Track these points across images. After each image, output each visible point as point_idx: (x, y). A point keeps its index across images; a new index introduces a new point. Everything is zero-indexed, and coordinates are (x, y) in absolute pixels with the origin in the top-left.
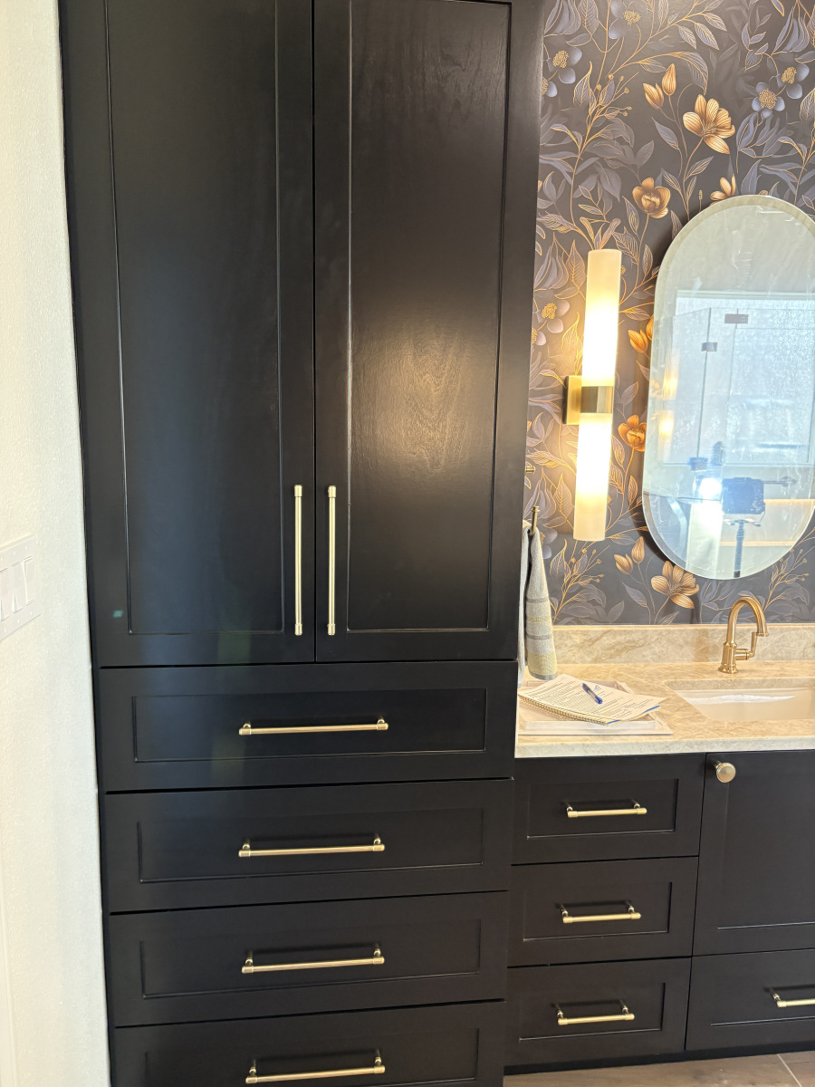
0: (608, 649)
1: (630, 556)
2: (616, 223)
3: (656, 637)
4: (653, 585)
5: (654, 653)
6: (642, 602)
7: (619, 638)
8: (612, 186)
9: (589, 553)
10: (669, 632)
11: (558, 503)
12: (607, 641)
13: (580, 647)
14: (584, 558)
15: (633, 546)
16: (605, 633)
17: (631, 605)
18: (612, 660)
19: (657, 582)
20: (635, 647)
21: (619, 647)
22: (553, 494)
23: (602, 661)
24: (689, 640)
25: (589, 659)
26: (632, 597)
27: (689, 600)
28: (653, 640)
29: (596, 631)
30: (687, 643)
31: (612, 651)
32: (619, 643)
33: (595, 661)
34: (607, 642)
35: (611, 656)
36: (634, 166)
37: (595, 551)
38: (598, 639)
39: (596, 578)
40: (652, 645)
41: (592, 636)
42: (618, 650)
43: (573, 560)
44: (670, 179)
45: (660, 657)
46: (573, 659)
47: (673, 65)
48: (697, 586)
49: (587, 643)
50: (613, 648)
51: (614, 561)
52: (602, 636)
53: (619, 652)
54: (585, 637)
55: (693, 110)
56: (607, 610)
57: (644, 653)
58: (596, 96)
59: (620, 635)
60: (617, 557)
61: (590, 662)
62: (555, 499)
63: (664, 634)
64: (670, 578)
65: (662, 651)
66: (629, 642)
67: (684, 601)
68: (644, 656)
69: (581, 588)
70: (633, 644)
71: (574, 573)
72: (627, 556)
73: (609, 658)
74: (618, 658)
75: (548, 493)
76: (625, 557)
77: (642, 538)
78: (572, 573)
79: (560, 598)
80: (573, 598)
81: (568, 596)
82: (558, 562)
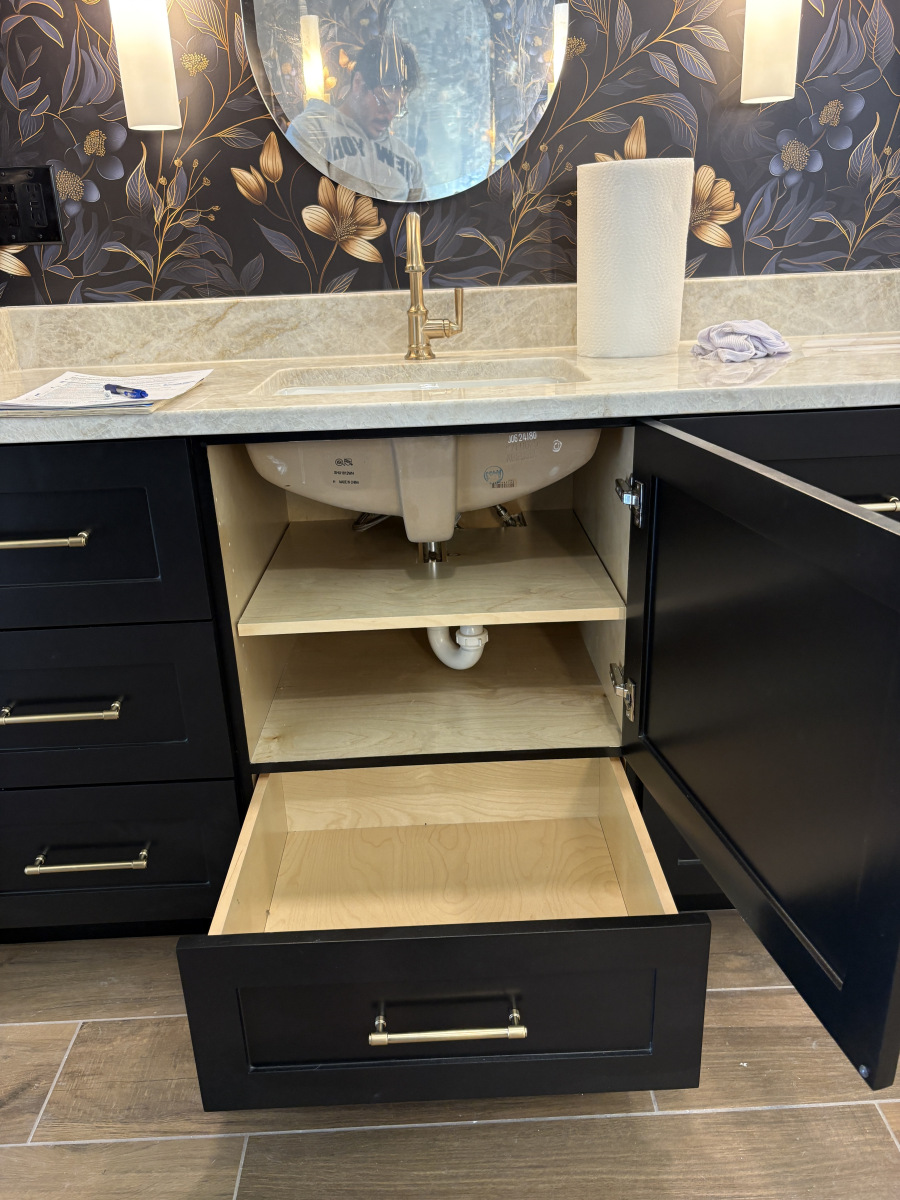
0: (240, 335)
1: (258, 169)
3: (316, 312)
4: (306, 222)
5: (318, 340)
6: (293, 254)
7: (256, 316)
9: (187, 166)
10: (337, 302)
12: (235, 321)
13: (194, 332)
14: (181, 177)
15: (259, 150)
16: (231, 306)
17: (273, 257)
18: (249, 352)
19: (313, 217)
20: (285, 330)
21: (258, 331)
23: (234, 356)
24: (373, 314)
25: (212, 354)
26: (273, 244)
27: (371, 248)
28: (311, 317)
29: (217, 306)
30: (370, 321)
31: (248, 338)
32: (256, 325)
35: (247, 348)
37: (196, 164)
38: (220, 319)
39: (207, 214)
40: (312, 326)
41: (210, 312)
42: (256, 337)
43: (162, 180)
45: (327, 346)
46: (186, 353)
48: (383, 222)
49: (203, 327)
50: (247, 332)
51: (232, 181)
52: (225, 314)
53: (258, 340)
54: (198, 316)
56: (237, 270)
57: (300, 340)
59: (256, 310)
60: (237, 172)
61: (214, 359)
62: (110, 66)
63: (329, 305)
64: (333, 209)
65: (331, 337)
66: (272, 321)
67: (362, 250)
68: (301, 345)
69: (186, 233)
70: (279, 326)
71: (168, 206)
72: (252, 169)
73: (245, 350)
74: (258, 349)
75: (96, 54)
76: (250, 172)
77: (273, 134)
78: (166, 205)
79: (153, 251)
80: (177, 251)
81: (169, 247)
82: (138, 184)
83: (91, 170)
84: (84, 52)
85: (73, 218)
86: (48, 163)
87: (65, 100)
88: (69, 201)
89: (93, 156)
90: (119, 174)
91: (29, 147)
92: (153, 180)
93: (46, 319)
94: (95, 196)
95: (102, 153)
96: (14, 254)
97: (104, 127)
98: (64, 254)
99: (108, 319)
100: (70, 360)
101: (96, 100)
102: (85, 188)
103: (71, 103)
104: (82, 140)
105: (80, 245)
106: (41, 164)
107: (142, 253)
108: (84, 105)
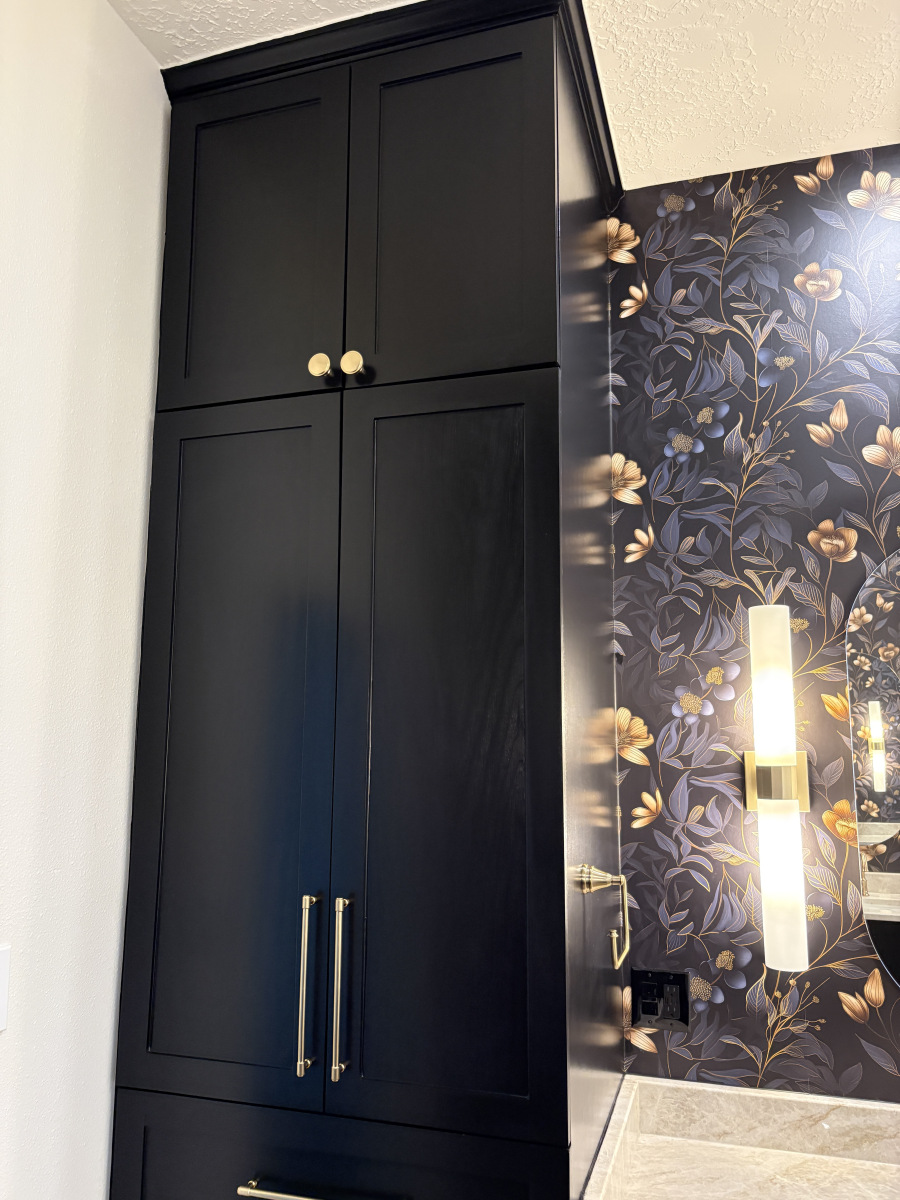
0: (840, 1135)
1: (863, 996)
2: (790, 572)
6: (890, 1068)
7: (856, 1120)
8: (782, 534)
9: (800, 986)
11: (749, 912)
13: (797, 1126)
14: (793, 993)
15: (864, 981)
16: (833, 1109)
17: (872, 1067)
18: (847, 1152)
20: (883, 1138)
21: (858, 1135)
22: (741, 901)
23: (833, 1154)
25: (812, 1147)
26: (872, 1057)
29: (818, 1105)
31: (847, 1139)
32: (856, 1128)
33: (822, 1151)
34: (837, 1123)
35: (846, 1148)
36: (806, 510)
37: (808, 985)
38: (823, 1118)
39: (814, 1024)
41: (813, 1111)
42: (855, 1139)
43: (778, 994)
44: (853, 518)
46: (788, 1143)
47: (841, 401)
49: (806, 1123)
50: (846, 1134)
51: (839, 1002)
52: (827, 1114)
53: (857, 1142)
54: (802, 1113)
55: (874, 442)
56: (837, 1073)
58: (751, 445)
59: (857, 1115)
60: (843, 995)
61: (814, 1152)
62: (745, 907)
66: (871, 1127)
69: (794, 1037)
70: (878, 1133)
71: (781, 1013)
72: (857, 995)
73: (844, 1149)
74: (856, 1150)
75: (734, 898)
76: (855, 996)
77: (877, 971)
78: (779, 1013)
79: (764, 1048)
80: (784, 1050)
81: (776, 1047)
82: (756, 995)
83: (720, 980)
84: (725, 897)
85: (700, 1014)
86: (686, 970)
87: (706, 926)
88: (699, 1000)
89: (723, 969)
90: (742, 985)
91: (672, 957)
92: (770, 992)
93: (668, 1095)
94: (720, 999)
95: (730, 968)
96: (647, 1035)
97: (734, 949)
98: (689, 1039)
99: (721, 1102)
100: (683, 1132)
101: (728, 930)
102: (713, 993)
103: (709, 929)
104: (715, 957)
105: (702, 1035)
106: (680, 971)
107: (753, 1048)
108: (720, 932)
